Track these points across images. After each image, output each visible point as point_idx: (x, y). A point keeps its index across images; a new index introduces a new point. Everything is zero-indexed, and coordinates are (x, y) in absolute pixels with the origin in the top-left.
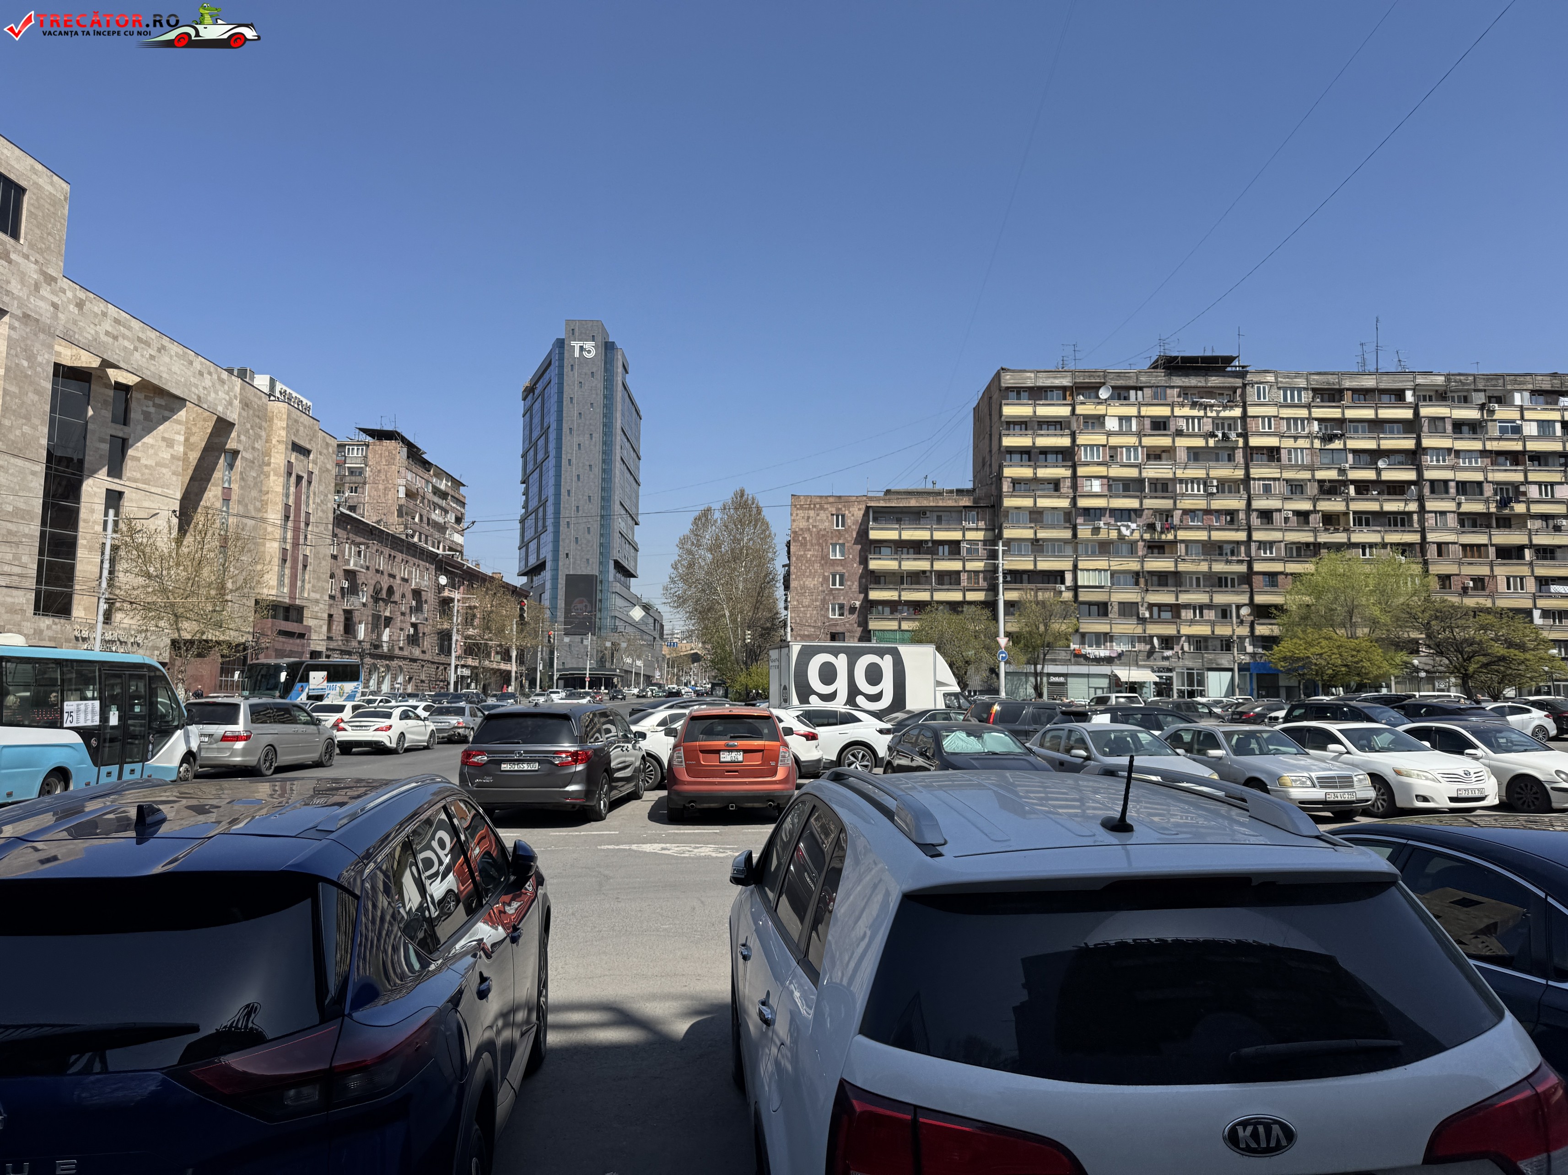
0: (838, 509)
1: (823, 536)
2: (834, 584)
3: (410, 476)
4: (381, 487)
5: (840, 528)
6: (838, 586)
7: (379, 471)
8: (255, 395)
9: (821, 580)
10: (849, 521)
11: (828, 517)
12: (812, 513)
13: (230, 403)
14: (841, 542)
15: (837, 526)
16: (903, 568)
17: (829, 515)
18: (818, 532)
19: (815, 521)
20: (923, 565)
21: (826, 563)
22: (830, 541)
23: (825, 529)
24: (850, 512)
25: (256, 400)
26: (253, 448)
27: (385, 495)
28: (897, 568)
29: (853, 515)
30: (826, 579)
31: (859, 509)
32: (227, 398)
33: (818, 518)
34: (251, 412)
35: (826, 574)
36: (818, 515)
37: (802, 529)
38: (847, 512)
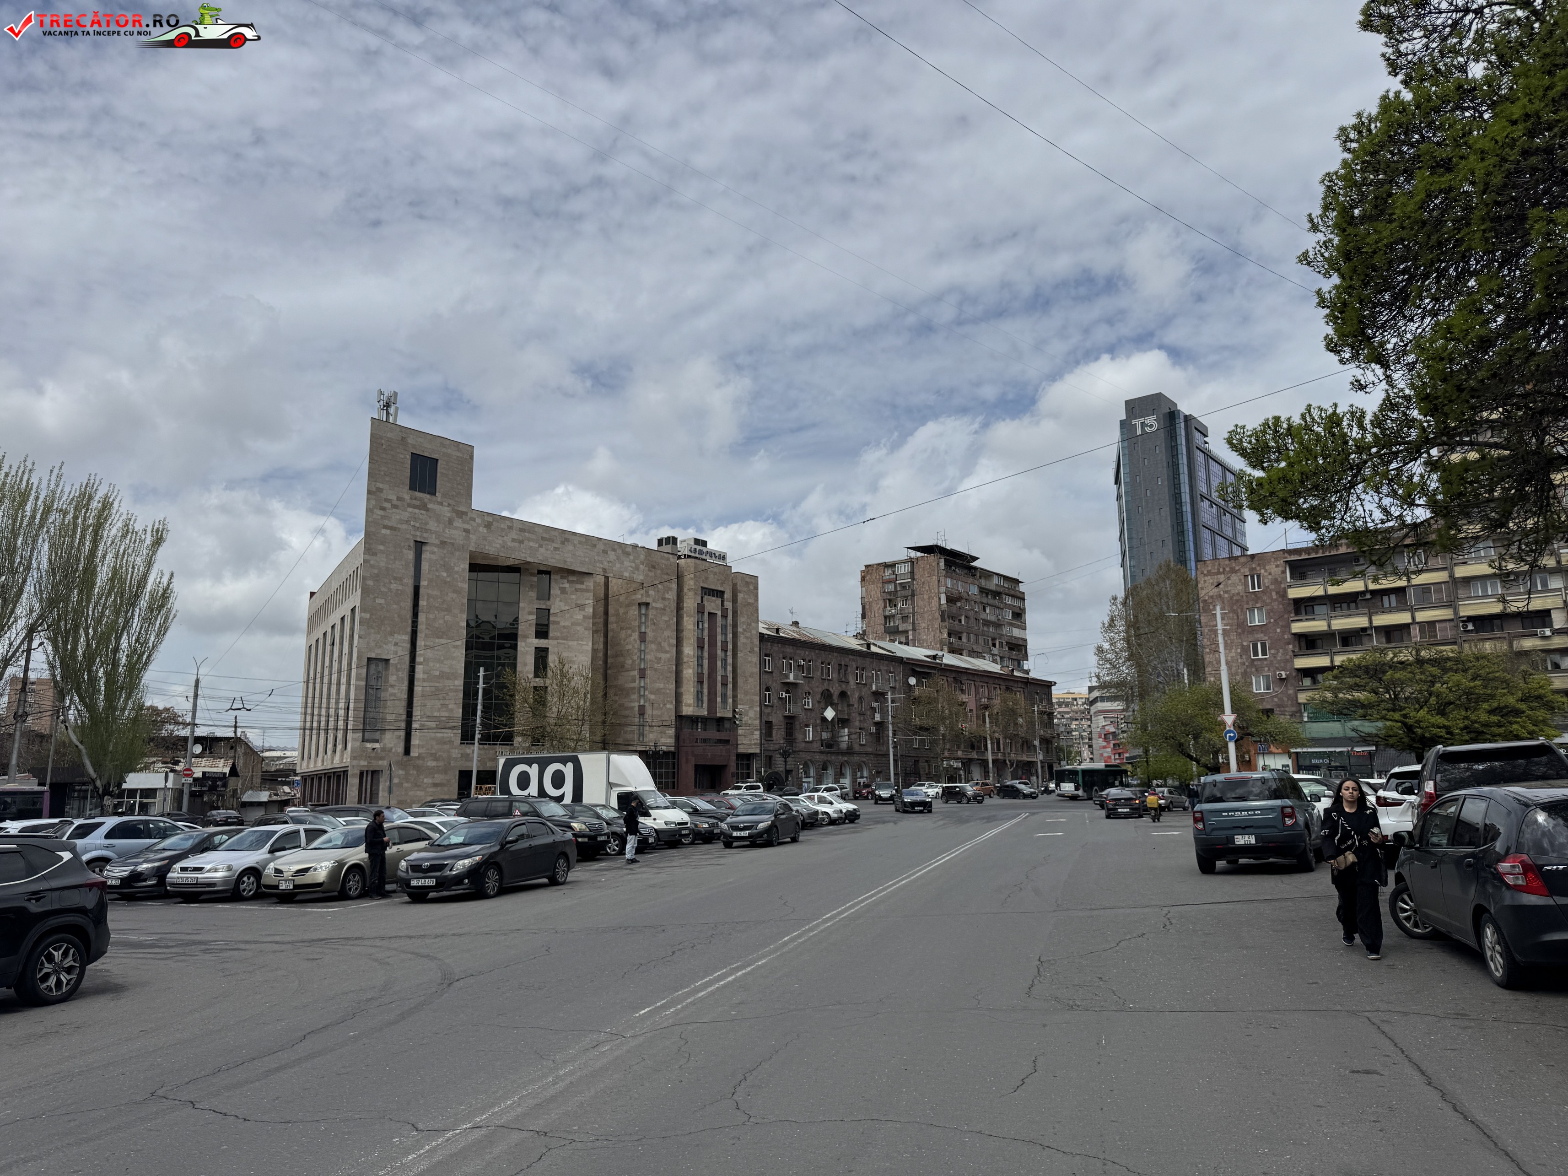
0: (1252, 570)
1: (1237, 601)
2: (1256, 653)
3: (949, 583)
4: (926, 597)
5: (1257, 590)
6: (1260, 656)
7: (923, 583)
8: (662, 558)
9: (1239, 651)
10: (1266, 581)
11: (1240, 580)
12: (1221, 578)
13: (637, 568)
14: (1258, 605)
15: (1253, 588)
16: (1333, 628)
17: (1242, 577)
18: (1231, 598)
19: (1226, 586)
20: (1359, 621)
21: (1243, 632)
22: (1246, 606)
23: (1238, 594)
24: (1266, 571)
25: (663, 561)
26: (664, 599)
27: (930, 603)
28: (1326, 628)
29: (1270, 574)
30: (1245, 650)
31: (1277, 566)
32: (633, 565)
33: (1230, 582)
34: (659, 572)
35: (1245, 644)
36: (1229, 578)
37: (1212, 597)
38: (1263, 571)
